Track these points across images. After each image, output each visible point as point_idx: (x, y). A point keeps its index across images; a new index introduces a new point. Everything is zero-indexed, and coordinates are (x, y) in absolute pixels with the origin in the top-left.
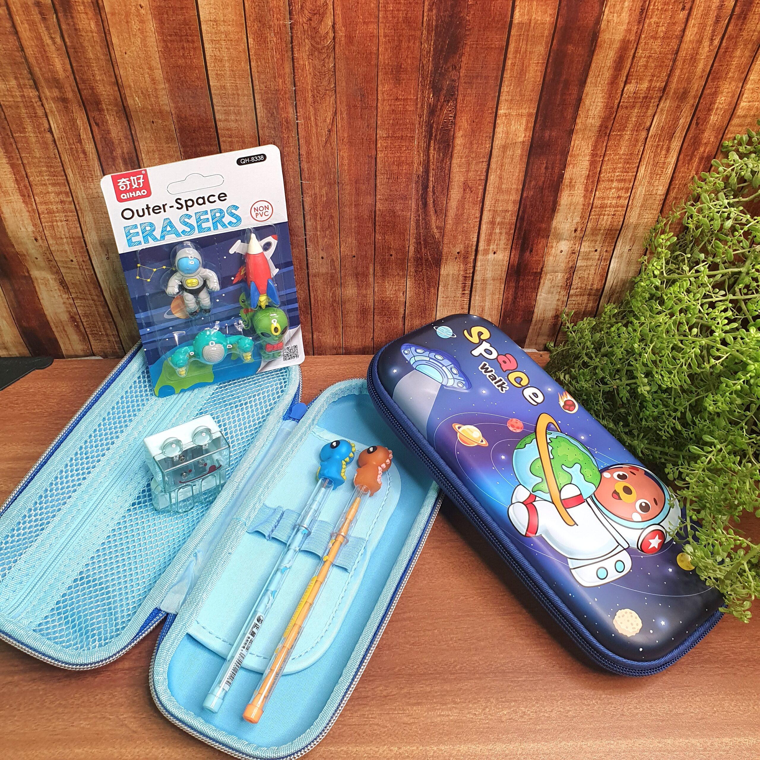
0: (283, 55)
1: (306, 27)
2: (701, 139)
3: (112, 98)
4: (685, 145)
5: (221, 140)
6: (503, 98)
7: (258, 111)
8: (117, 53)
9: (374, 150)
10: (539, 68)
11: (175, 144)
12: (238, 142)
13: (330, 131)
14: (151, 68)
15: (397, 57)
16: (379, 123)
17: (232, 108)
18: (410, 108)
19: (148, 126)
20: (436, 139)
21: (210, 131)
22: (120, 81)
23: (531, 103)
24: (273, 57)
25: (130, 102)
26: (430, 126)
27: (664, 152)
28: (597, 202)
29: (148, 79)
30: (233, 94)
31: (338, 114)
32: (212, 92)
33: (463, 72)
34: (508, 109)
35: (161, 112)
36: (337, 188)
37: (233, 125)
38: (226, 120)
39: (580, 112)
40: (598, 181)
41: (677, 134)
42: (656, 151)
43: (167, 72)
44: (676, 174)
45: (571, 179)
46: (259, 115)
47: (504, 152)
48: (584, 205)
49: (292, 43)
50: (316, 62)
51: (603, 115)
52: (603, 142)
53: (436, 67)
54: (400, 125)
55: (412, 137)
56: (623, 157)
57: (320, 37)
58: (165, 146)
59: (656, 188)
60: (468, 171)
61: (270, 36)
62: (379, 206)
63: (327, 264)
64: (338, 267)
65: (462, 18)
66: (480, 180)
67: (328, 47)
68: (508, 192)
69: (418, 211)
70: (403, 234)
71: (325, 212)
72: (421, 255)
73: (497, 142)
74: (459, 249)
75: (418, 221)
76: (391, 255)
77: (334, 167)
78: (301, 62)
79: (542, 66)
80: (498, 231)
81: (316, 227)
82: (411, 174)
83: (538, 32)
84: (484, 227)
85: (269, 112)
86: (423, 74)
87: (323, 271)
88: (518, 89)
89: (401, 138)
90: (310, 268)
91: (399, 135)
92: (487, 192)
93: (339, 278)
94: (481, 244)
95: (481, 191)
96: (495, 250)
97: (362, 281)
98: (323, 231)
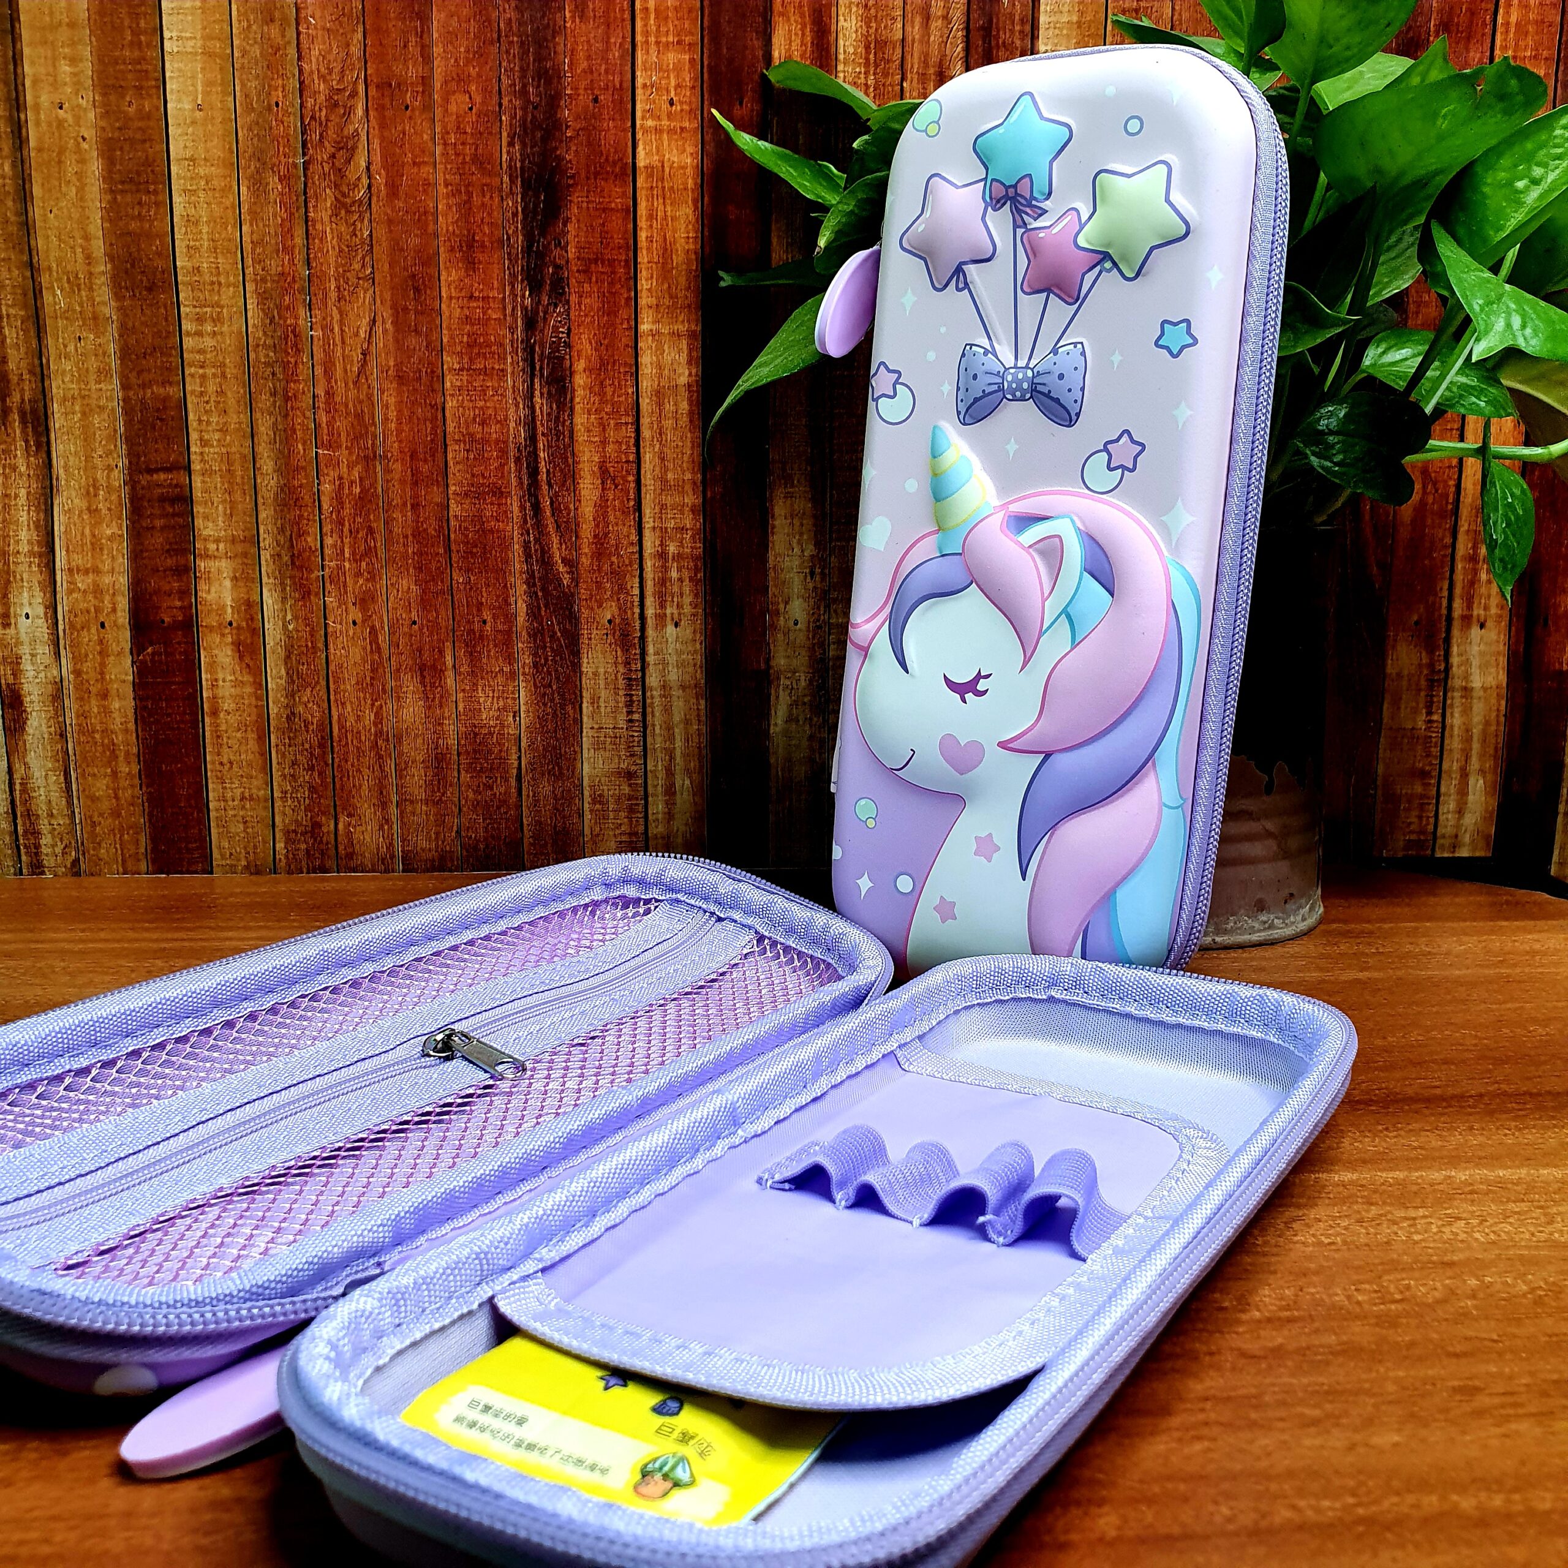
0: (292, 214)
1: (326, 168)
3: (19, 291)
5: (187, 372)
6: (644, 300)
7: (250, 314)
8: (37, 212)
9: (441, 394)
10: (692, 247)
11: (111, 383)
12: (214, 375)
13: (364, 354)
14: (87, 238)
15: (467, 222)
16: (445, 340)
17: (208, 310)
18: (495, 315)
19: (71, 348)
20: (542, 375)
21: (171, 355)
22: (35, 260)
23: (690, 312)
24: (275, 216)
25: (47, 297)
26: (529, 350)
28: (839, 511)
29: (80, 256)
30: (213, 283)
31: (379, 323)
32: (180, 278)
33: (572, 251)
34: (654, 322)
35: (95, 318)
36: (379, 468)
37: (209, 342)
38: (199, 334)
40: (832, 467)
43: (111, 245)
45: (783, 462)
46: (250, 321)
47: (660, 405)
48: (814, 516)
49: (305, 193)
50: (343, 228)
53: (529, 238)
54: (481, 346)
55: (503, 370)
57: (348, 185)
58: (94, 387)
60: (604, 442)
61: (274, 183)
62: (454, 508)
63: (364, 639)
64: (384, 646)
65: (560, 159)
66: (628, 462)
67: (360, 201)
68: (680, 487)
69: (525, 522)
70: (501, 572)
71: (358, 519)
72: (541, 624)
73: (645, 384)
74: (609, 611)
75: (526, 546)
76: (485, 622)
77: (374, 424)
78: (319, 227)
79: (695, 243)
80: (674, 574)
81: (342, 551)
82: (505, 442)
83: (678, 183)
84: (649, 564)
85: (266, 315)
86: (509, 254)
87: (356, 653)
88: (666, 286)
89: (484, 371)
90: (331, 646)
91: (479, 365)
92: (643, 490)
93: (388, 675)
94: (649, 601)
95: (632, 485)
96: (676, 617)
97: (433, 685)
98: (355, 561)
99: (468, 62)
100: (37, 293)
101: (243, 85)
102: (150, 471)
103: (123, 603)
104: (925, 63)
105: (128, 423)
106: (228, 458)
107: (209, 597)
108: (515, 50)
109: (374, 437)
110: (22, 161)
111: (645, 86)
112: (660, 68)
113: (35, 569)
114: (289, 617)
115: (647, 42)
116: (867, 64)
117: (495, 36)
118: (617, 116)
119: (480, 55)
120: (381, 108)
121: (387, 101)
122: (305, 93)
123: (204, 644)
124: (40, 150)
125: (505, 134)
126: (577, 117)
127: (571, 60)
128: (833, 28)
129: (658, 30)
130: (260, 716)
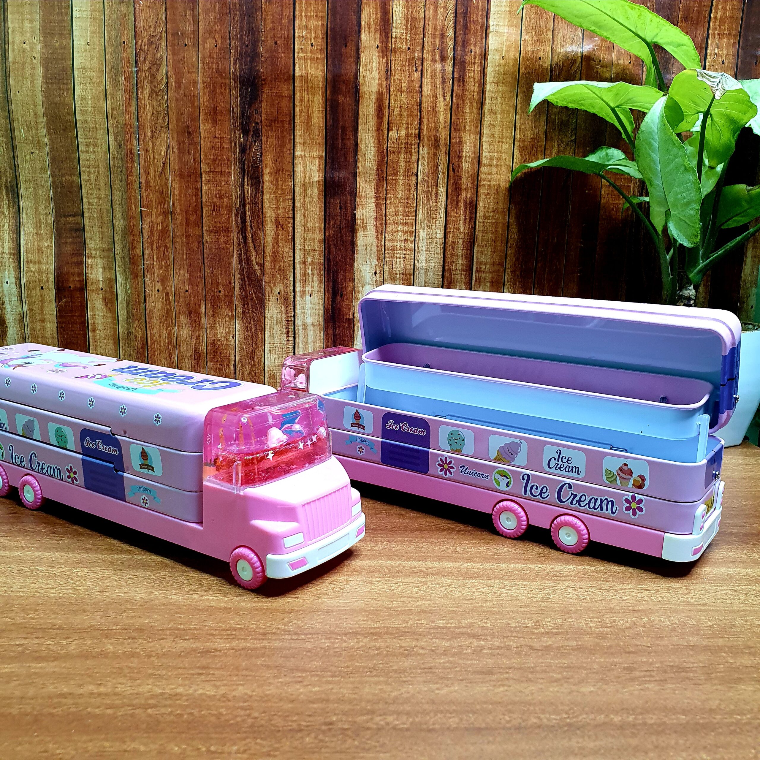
1: (147, 74)
2: (460, 185)
3: (4, 130)
4: (450, 190)
5: (81, 170)
6: (297, 141)
7: (110, 143)
8: (12, 92)
9: (200, 183)
10: (321, 115)
11: (47, 174)
12: (94, 172)
13: (164, 163)
14: (35, 105)
15: (213, 101)
16: (202, 158)
17: (91, 140)
18: (226, 146)
19: (28, 157)
20: (248, 175)
21: (74, 162)
22: (11, 115)
23: (320, 146)
24: (122, 96)
25: (17, 133)
26: (243, 163)
27: (434, 197)
28: (389, 245)
29: (32, 114)
30: (93, 128)
31: (171, 148)
32: (78, 125)
33: (263, 116)
34: (302, 151)
35: (39, 143)
36: (170, 218)
37: (92, 156)
38: (87, 152)
39: (359, 156)
40: (386, 224)
41: (441, 180)
42: (427, 197)
43: (46, 108)
44: (449, 218)
45: (363, 220)
46: (111, 147)
47: (304, 190)
48: (377, 246)
49: (137, 85)
50: (154, 103)
51: (376, 158)
52: (383, 186)
53: (243, 108)
54: (219, 160)
55: (230, 172)
56: (402, 201)
57: (157, 82)
58: (39, 176)
59: (434, 232)
60: (277, 208)
61: (122, 80)
62: (206, 238)
63: (163, 298)
64: (173, 302)
65: (258, 71)
66: (288, 217)
67: (163, 90)
68: (313, 230)
69: (239, 245)
70: (228, 268)
71: (160, 242)
72: (246, 293)
73: (297, 181)
74: (279, 288)
75: (240, 255)
76: (220, 292)
77: (168, 197)
78: (143, 102)
79: (323, 113)
80: (310, 272)
81: (153, 256)
82: (231, 207)
83: (315, 84)
84: (298, 266)
85: (118, 144)
86: (233, 117)
87: (159, 305)
88: (308, 134)
89: (221, 173)
90: (147, 301)
91: (218, 169)
92: (296, 231)
93: (174, 315)
94: (298, 284)
95: (291, 229)
96: (310, 292)
97: (195, 321)
98: (159, 261)
99: (215, 23)
100: (12, 130)
101: (109, 33)
102: (65, 216)
103: (52, 278)
104: (435, 29)
105: (55, 193)
106: (100, 211)
107: (92, 276)
108: (238, 18)
109: (168, 202)
110: (6, 68)
111: (299, 37)
112: (307, 28)
113: (11, 260)
114: (128, 287)
115: (301, 15)
116: (407, 29)
117: (228, 11)
118: (286, 51)
119: (221, 20)
120: (173, 45)
121: (176, 41)
122: (137, 38)
123: (89, 298)
124: (14, 63)
125: (232, 59)
126: (267, 51)
127: (264, 25)
128: (391, 11)
129: (306, 10)
130: (115, 332)
